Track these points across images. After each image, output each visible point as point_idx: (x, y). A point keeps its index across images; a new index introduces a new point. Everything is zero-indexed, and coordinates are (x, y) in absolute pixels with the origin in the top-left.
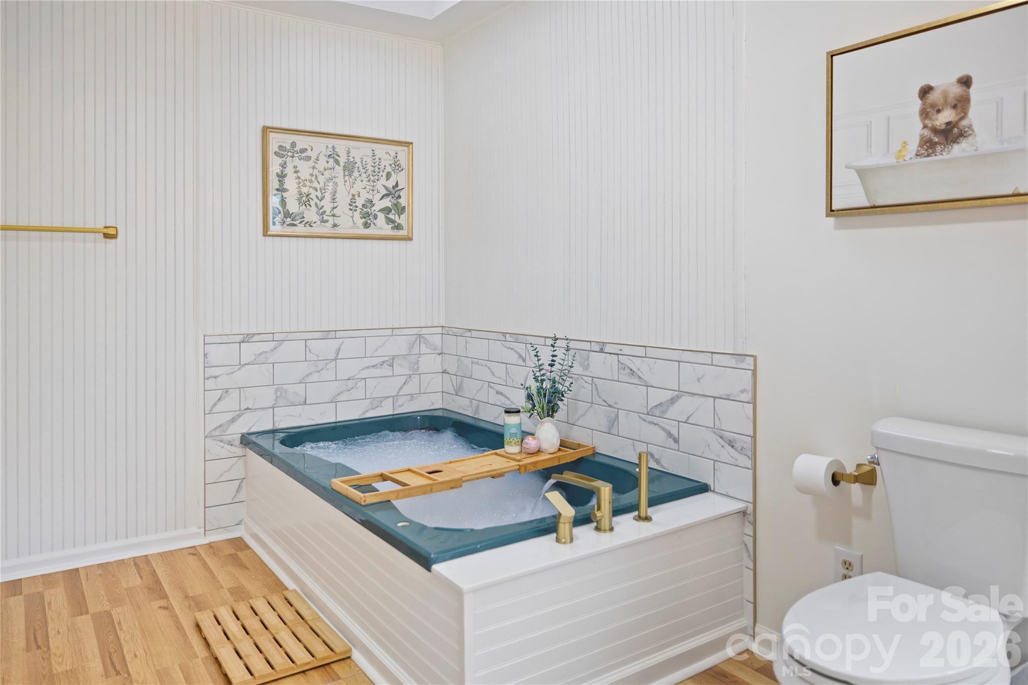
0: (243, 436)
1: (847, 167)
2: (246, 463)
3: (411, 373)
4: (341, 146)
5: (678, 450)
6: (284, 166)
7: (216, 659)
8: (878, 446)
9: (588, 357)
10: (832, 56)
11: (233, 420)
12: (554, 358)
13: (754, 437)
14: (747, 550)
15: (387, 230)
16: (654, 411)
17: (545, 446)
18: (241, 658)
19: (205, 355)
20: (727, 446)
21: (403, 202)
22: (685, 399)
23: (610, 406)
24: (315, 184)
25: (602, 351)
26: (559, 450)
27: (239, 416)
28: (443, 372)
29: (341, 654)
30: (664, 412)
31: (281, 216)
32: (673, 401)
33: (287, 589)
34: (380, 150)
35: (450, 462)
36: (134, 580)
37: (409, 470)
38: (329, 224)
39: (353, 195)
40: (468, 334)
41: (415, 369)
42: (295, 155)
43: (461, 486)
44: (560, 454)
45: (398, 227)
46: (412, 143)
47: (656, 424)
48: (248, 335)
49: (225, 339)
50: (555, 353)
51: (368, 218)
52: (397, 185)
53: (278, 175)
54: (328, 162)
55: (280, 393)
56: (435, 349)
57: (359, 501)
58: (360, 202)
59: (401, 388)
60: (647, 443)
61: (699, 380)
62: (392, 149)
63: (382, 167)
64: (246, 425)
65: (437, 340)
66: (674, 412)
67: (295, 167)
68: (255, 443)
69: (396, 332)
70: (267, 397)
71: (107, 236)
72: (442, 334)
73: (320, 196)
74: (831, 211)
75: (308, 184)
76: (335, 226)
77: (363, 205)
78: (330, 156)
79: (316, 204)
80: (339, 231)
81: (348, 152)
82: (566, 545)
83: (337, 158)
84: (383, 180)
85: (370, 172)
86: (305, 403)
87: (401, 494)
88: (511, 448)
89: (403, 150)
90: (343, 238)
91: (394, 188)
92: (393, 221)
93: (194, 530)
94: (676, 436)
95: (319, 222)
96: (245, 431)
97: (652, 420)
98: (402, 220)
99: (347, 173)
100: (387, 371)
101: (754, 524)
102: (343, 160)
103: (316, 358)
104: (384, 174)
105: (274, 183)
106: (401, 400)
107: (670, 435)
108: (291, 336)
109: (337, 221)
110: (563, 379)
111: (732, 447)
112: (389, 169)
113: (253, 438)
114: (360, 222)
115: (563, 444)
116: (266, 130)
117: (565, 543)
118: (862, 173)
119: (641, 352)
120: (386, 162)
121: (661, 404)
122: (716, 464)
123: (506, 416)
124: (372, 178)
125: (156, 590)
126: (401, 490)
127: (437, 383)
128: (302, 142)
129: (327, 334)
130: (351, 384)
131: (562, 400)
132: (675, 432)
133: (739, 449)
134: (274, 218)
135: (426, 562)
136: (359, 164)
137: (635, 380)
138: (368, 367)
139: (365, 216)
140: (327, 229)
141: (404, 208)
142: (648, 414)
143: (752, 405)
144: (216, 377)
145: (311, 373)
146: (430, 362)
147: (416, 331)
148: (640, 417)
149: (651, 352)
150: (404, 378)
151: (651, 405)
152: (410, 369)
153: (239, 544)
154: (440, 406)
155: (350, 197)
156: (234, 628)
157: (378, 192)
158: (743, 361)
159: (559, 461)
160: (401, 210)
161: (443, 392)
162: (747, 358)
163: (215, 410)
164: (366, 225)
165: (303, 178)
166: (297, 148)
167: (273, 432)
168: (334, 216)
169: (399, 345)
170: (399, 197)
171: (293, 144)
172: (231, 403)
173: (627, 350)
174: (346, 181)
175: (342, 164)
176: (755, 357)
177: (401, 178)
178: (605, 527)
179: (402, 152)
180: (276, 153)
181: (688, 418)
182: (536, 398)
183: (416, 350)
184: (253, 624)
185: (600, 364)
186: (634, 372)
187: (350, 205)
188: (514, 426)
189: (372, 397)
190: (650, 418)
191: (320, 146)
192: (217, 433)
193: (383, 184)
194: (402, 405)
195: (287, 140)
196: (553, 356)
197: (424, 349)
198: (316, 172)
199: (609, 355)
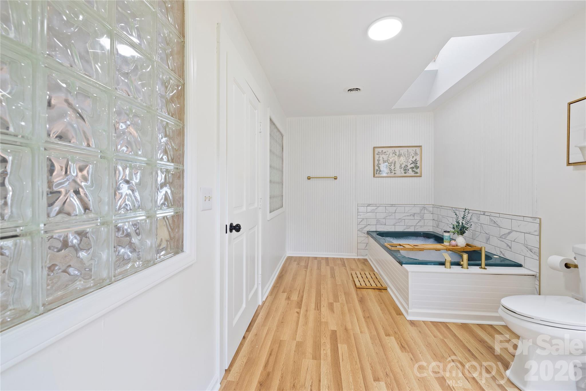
0: (367, 231)
1: (576, 147)
2: (368, 239)
3: (421, 219)
4: (397, 150)
5: (511, 251)
6: (379, 157)
7: (354, 281)
8: (575, 252)
9: (480, 216)
10: (570, 104)
11: (365, 227)
12: (464, 216)
13: (540, 248)
14: (537, 290)
15: (413, 174)
16: (502, 236)
17: (459, 244)
18: (359, 282)
19: (358, 209)
20: (529, 251)
21: (418, 165)
22: (514, 233)
23: (487, 234)
24: (389, 162)
25: (484, 214)
26: (466, 247)
27: (366, 226)
28: (433, 220)
29: (384, 287)
30: (506, 237)
31: (379, 171)
32: (509, 233)
33: (375, 271)
34: (410, 149)
35: (423, 245)
36: (340, 262)
37: (409, 244)
38: (393, 173)
39: (401, 164)
40: (441, 207)
41: (422, 218)
42: (383, 154)
43: (423, 251)
44: (465, 248)
45: (417, 173)
46: (421, 146)
47: (503, 241)
48: (369, 204)
49: (363, 205)
50: (465, 214)
51: (406, 170)
52: (416, 160)
53: (378, 160)
54: (393, 155)
55: (378, 221)
56: (430, 212)
57: (390, 248)
58: (403, 166)
59: (417, 223)
60: (500, 248)
61: (519, 226)
62: (414, 149)
63: (411, 155)
64: (369, 229)
65: (431, 209)
66: (509, 237)
67: (383, 157)
68: (371, 234)
69: (415, 206)
70: (374, 222)
71: (335, 179)
72: (433, 207)
73: (390, 165)
74: (569, 164)
75: (386, 162)
76: (395, 173)
77: (404, 167)
78: (393, 153)
79: (389, 168)
80: (396, 175)
81: (399, 151)
82: (448, 269)
83: (395, 153)
84: (411, 159)
85: (406, 156)
86: (385, 225)
87: (403, 249)
88: (446, 243)
89: (418, 149)
90: (398, 177)
91: (415, 161)
92: (414, 171)
93: (354, 254)
94: (510, 246)
95: (390, 173)
96: (368, 230)
97: (501, 240)
98: (418, 170)
99: (399, 158)
100: (412, 218)
101: (540, 281)
102: (397, 154)
103: (388, 212)
104: (412, 157)
105: (376, 162)
106: (417, 227)
107: (508, 245)
108: (381, 205)
109: (396, 172)
110: (467, 223)
111: (531, 251)
112: (413, 155)
113: (370, 233)
114: (403, 172)
115: (468, 245)
116: (374, 148)
117: (448, 268)
118: (582, 149)
119: (498, 215)
120: (412, 153)
121: (505, 234)
122: (525, 258)
123: (444, 233)
124: (407, 158)
125: (344, 265)
126: (403, 248)
127: (431, 223)
128: (384, 150)
129: (392, 205)
130: (400, 220)
131: (467, 230)
132: (510, 245)
133: (534, 252)
134: (376, 172)
135: (401, 263)
136: (403, 154)
137: (496, 225)
138: (406, 216)
139: (405, 170)
140: (392, 175)
141: (418, 167)
142: (500, 237)
143: (539, 237)
144: (360, 215)
145: (387, 216)
146: (428, 216)
147: (423, 206)
148: (498, 239)
149: (501, 216)
150: (418, 221)
151: (501, 235)
152: (421, 218)
153: (366, 260)
154: (432, 231)
155: (400, 165)
156: (359, 276)
157: (409, 162)
158: (535, 220)
159: (464, 250)
160: (417, 167)
161: (433, 226)
162: (537, 219)
163: (360, 224)
164: (405, 173)
165: (385, 160)
166: (383, 152)
167: (376, 232)
168: (394, 170)
169: (417, 210)
170: (417, 163)
171: (382, 151)
172: (364, 222)
173: (493, 214)
174: (398, 160)
175: (397, 155)
176: (540, 219)
177: (418, 158)
178: (465, 267)
179: (418, 150)
180: (377, 154)
181: (515, 240)
182: (456, 228)
183: (423, 212)
184: (364, 276)
185: (484, 219)
186: (495, 222)
187: (400, 167)
188: (447, 236)
189: (407, 225)
190: (501, 239)
191: (390, 150)
192: (361, 230)
193: (411, 160)
194: (417, 229)
195: (380, 150)
196: (464, 215)
197: (426, 211)
198: (389, 158)
199: (486, 216)
